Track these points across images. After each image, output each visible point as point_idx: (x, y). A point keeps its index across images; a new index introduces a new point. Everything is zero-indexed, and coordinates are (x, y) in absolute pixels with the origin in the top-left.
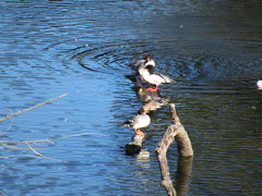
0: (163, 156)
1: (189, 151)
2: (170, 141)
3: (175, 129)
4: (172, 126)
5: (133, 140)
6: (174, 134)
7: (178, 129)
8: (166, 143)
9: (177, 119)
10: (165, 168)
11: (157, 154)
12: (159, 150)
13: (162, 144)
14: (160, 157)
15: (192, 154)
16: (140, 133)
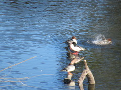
0: (81, 84)
3: (87, 72)
4: (85, 70)
5: (67, 77)
6: (86, 74)
7: (88, 72)
8: (82, 78)
9: (87, 67)
11: (78, 83)
12: (79, 81)
13: (80, 79)
14: (80, 85)
15: (95, 83)
16: (70, 73)
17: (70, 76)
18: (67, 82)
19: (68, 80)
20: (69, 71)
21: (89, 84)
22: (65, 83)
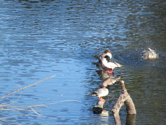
0: (117, 114)
1: (134, 111)
2: (121, 105)
3: (124, 97)
4: (122, 95)
5: (97, 104)
6: (124, 101)
7: (126, 97)
8: (119, 106)
9: (125, 90)
10: (119, 122)
11: (113, 113)
12: (114, 110)
13: (116, 106)
14: (115, 115)
15: (135, 113)
17: (101, 104)
18: (97, 111)
19: (98, 108)
20: (100, 95)
21: (128, 115)
22: (95, 113)
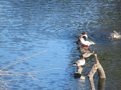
0: (91, 78)
1: (104, 76)
2: (95, 72)
3: (97, 66)
4: (95, 65)
5: (77, 71)
6: (96, 68)
7: (98, 66)
8: (93, 72)
9: (98, 61)
10: (93, 84)
11: (89, 77)
12: (89, 76)
13: (91, 73)
14: (90, 79)
16: (80, 68)
17: (80, 71)
18: (77, 76)
19: (78, 74)
21: (100, 78)
22: (75, 77)
